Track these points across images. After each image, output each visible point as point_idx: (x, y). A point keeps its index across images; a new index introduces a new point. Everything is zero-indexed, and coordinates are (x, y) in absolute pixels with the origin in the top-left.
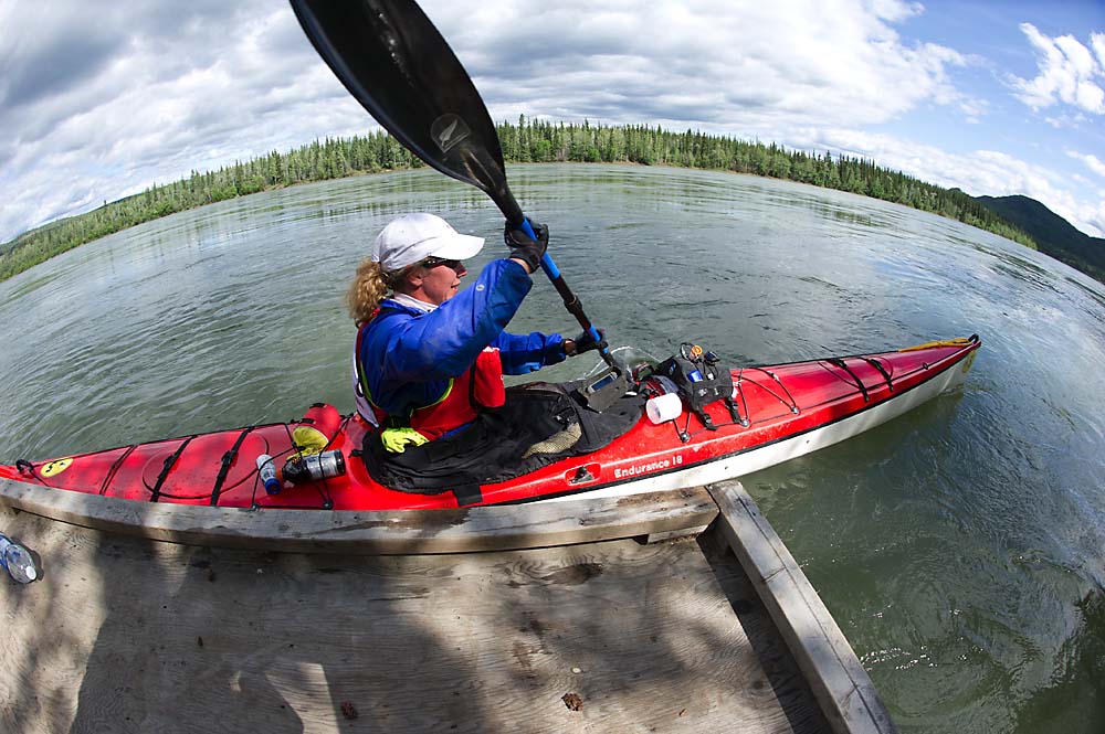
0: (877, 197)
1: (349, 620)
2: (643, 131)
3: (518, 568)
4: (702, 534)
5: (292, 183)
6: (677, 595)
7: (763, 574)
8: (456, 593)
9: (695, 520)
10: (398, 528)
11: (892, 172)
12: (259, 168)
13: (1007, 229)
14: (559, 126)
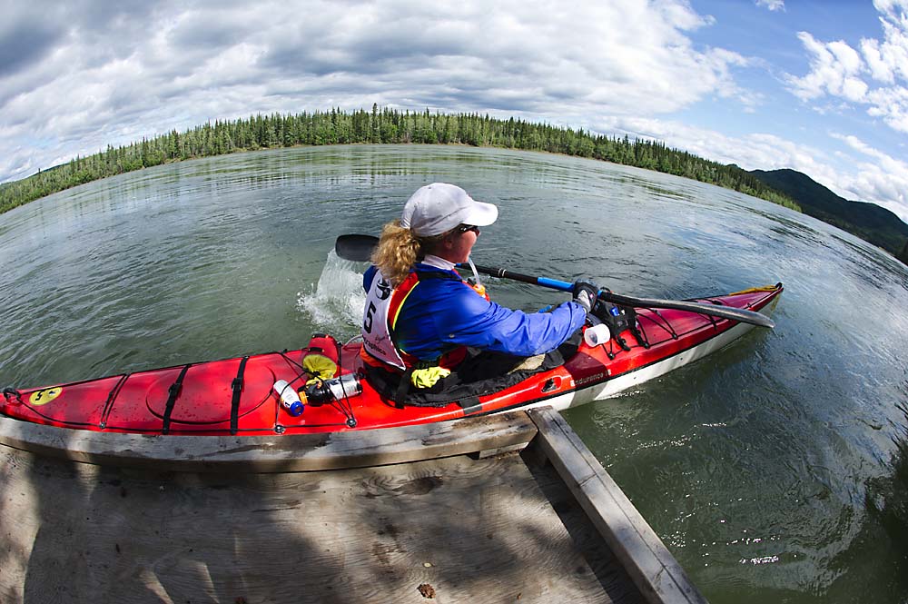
0: (666, 172)
1: (236, 528)
2: (474, 118)
3: (372, 482)
4: (524, 450)
5: (187, 157)
6: (506, 500)
7: (577, 480)
8: (322, 504)
9: (518, 439)
10: (272, 450)
11: (680, 152)
12: (161, 144)
13: (776, 196)
14: (405, 113)
